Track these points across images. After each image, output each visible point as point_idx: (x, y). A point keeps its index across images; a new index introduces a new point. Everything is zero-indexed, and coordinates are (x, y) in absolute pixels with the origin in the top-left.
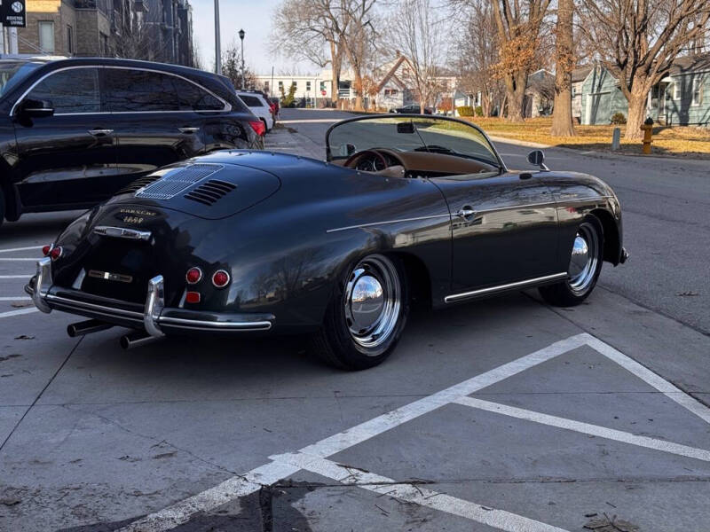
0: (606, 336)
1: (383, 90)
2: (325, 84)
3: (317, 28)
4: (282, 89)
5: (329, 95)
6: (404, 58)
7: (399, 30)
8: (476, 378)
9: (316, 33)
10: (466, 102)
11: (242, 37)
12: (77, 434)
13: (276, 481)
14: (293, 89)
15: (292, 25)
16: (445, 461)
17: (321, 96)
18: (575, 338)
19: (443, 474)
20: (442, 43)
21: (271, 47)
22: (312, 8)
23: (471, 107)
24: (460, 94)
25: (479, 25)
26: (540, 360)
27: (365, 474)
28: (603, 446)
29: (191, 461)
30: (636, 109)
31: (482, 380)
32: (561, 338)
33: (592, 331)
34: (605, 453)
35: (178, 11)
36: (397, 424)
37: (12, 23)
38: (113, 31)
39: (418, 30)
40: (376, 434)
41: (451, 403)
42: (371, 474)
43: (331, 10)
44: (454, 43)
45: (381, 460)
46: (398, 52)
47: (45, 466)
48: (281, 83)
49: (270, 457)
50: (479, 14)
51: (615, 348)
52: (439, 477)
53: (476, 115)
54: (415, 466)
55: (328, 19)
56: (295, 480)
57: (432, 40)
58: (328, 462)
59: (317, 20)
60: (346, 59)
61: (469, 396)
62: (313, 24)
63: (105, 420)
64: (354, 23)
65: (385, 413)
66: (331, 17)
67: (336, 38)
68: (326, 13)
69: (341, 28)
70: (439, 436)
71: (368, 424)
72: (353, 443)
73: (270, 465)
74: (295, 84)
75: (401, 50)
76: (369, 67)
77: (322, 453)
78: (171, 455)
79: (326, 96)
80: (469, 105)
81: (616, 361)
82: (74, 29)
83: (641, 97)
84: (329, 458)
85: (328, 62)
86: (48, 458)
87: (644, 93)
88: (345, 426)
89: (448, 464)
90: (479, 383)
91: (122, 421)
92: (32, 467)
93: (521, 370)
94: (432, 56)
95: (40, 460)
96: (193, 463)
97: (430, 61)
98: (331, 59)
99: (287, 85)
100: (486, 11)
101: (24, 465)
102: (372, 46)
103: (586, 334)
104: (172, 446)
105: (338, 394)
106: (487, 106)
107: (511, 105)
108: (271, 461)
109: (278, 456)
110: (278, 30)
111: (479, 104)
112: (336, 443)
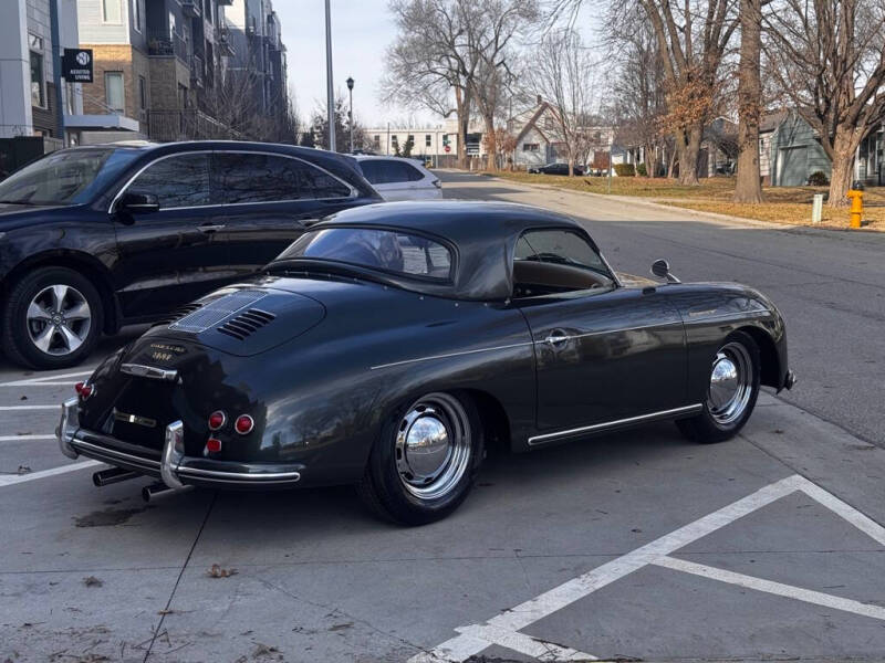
0: (823, 479)
1: (522, 144)
2: (450, 138)
3: (439, 70)
4: (395, 145)
5: (454, 151)
6: (546, 106)
7: (542, 71)
8: (674, 534)
9: (437, 76)
10: (625, 158)
11: (351, 87)
12: (242, 601)
13: (467, 657)
14: (410, 144)
15: (409, 67)
16: (653, 635)
17: (445, 153)
18: (785, 481)
19: (650, 651)
20: (594, 87)
21: (382, 95)
22: (434, 47)
23: (631, 166)
24: (617, 148)
25: (640, 64)
26: (747, 511)
27: (563, 650)
28: (830, 618)
29: (371, 634)
30: (841, 169)
31: (683, 536)
32: (770, 482)
33: (805, 473)
34: (830, 626)
35: (270, 53)
36: (592, 590)
37: (77, 78)
38: (193, 81)
39: (565, 73)
40: (570, 602)
41: (649, 564)
42: (571, 651)
43: (457, 49)
44: (610, 87)
45: (579, 633)
46: (539, 97)
47: (215, 640)
48: (394, 137)
49: (456, 630)
50: (641, 52)
51: (835, 495)
52: (646, 654)
53: (637, 174)
54: (619, 641)
55: (452, 59)
56: (488, 656)
57: (582, 84)
58: (522, 635)
59: (439, 61)
60: (475, 107)
61: (669, 555)
62: (435, 65)
63: (267, 584)
64: (484, 63)
65: (577, 576)
66: (457, 57)
67: (463, 83)
68: (451, 53)
69: (468, 70)
70: (640, 605)
71: (558, 590)
72: (546, 613)
73: (457, 639)
74: (411, 138)
75: (544, 96)
76: (503, 116)
77: (512, 625)
78: (347, 626)
79: (450, 153)
80: (628, 162)
81: (836, 511)
82: (148, 80)
83: (847, 156)
84: (523, 631)
85: (452, 111)
86: (216, 629)
87: (852, 150)
88: (535, 593)
89: (655, 639)
90: (678, 539)
91: (285, 585)
92: (201, 639)
93: (726, 523)
94: (581, 103)
95: (208, 632)
96: (374, 635)
97: (580, 108)
98: (456, 107)
99: (402, 139)
100: (648, 46)
101: (192, 638)
102: (507, 91)
103: (798, 477)
104: (347, 615)
105: (519, 553)
106: (652, 165)
107: (682, 161)
108: (458, 634)
109: (465, 628)
110: (391, 74)
111: (642, 161)
112: (527, 613)
